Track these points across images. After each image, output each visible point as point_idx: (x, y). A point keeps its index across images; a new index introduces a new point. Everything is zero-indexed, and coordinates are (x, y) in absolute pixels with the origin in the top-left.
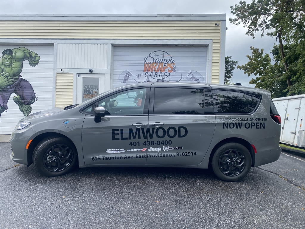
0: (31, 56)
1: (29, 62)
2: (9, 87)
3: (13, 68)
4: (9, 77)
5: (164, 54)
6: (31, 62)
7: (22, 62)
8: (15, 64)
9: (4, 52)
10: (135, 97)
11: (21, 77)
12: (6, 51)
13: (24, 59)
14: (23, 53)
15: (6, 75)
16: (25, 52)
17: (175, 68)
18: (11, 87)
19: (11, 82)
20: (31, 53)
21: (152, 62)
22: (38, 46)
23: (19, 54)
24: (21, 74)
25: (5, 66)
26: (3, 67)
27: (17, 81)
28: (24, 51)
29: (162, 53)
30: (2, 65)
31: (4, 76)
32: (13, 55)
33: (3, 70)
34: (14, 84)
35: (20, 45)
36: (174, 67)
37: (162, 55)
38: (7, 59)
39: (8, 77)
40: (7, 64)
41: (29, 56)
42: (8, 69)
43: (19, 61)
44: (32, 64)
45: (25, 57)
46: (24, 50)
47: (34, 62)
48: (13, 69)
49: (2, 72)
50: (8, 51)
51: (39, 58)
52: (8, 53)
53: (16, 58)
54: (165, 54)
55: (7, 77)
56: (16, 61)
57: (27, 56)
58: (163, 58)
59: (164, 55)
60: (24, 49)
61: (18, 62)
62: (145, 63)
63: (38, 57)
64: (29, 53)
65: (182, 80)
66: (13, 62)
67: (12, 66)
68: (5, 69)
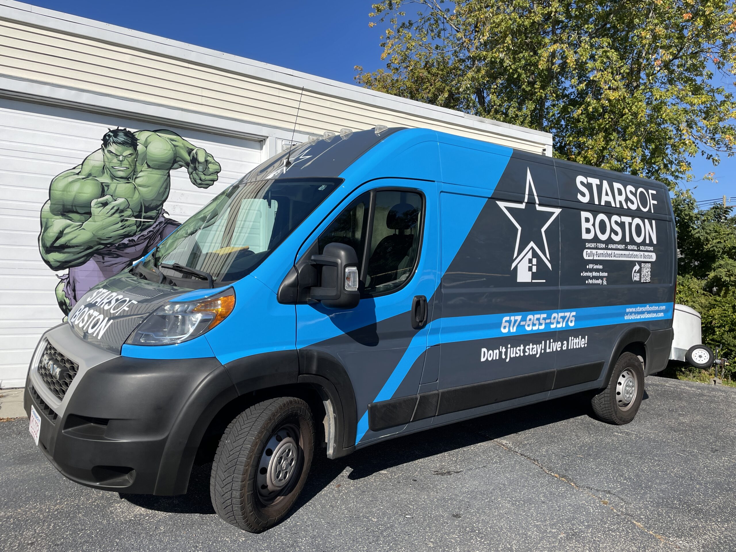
0: (195, 160)
1: (190, 174)
2: (126, 241)
3: (140, 186)
4: (129, 212)
6: (195, 176)
7: (169, 173)
8: (147, 177)
9: (109, 136)
11: (166, 215)
12: (116, 133)
13: (176, 165)
14: (169, 148)
15: (117, 205)
16: (175, 146)
18: (133, 240)
19: (135, 227)
20: (194, 151)
22: (215, 134)
23: (158, 149)
24: (166, 206)
25: (113, 177)
26: (105, 179)
27: (154, 226)
28: (174, 143)
30: (103, 173)
31: (109, 207)
32: (140, 147)
33: (106, 188)
34: (145, 233)
38: (121, 158)
39: (122, 211)
40: (121, 174)
41: (188, 158)
42: (122, 188)
43: (159, 168)
44: (199, 181)
45: (178, 159)
46: (172, 140)
47: (203, 177)
48: (140, 188)
49: (103, 194)
50: (121, 134)
51: (218, 167)
52: (121, 139)
53: (147, 157)
55: (120, 211)
56: (149, 167)
57: (184, 160)
60: (174, 136)
61: (155, 171)
63: (213, 163)
64: (190, 151)
66: (139, 168)
67: (138, 180)
68: (112, 187)
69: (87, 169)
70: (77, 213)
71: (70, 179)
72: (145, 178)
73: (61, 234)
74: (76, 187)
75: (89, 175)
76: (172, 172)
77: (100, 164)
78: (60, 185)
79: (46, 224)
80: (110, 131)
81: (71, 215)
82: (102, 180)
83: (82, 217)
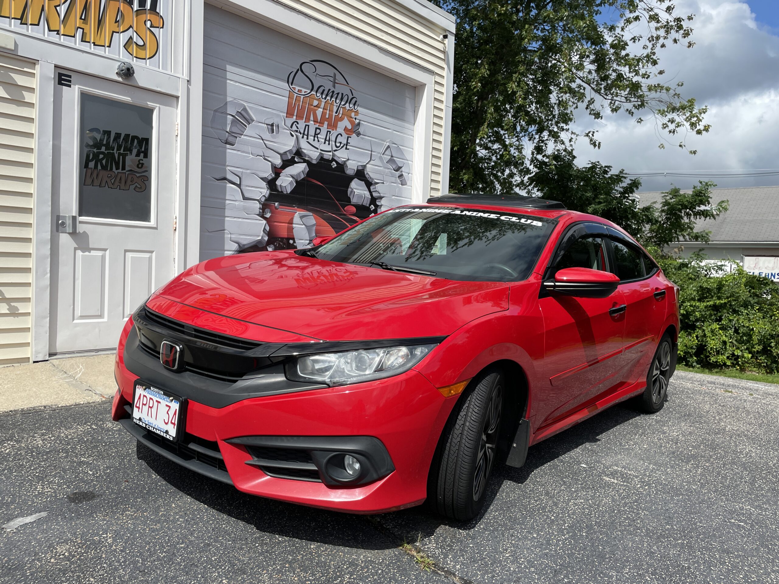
5: (335, 75)
10: (263, 199)
17: (359, 124)
21: (309, 91)
29: (331, 71)
36: (357, 121)
37: (332, 79)
54: (339, 77)
58: (334, 87)
59: (335, 79)
62: (291, 92)
65: (372, 162)
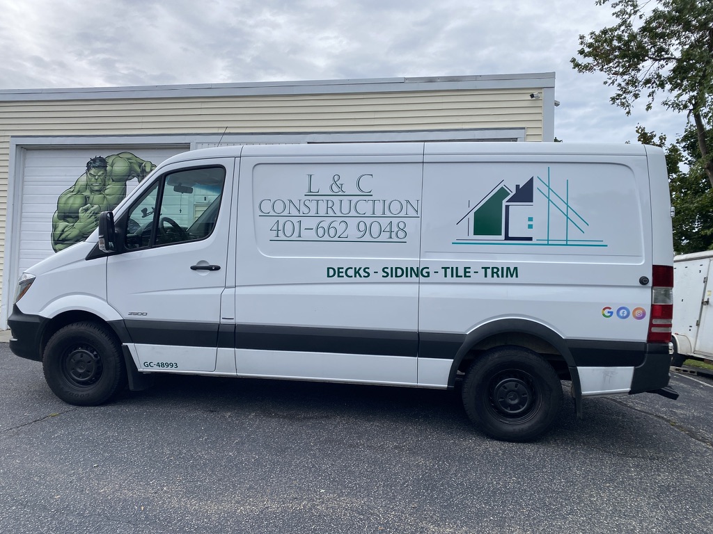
0: (144, 171)
1: (139, 181)
3: (107, 195)
7: (125, 183)
8: (112, 188)
9: (91, 163)
12: (94, 160)
13: (130, 177)
14: (127, 165)
15: (94, 210)
16: (131, 163)
20: (143, 165)
22: (158, 149)
23: (120, 167)
25: (92, 191)
26: (87, 193)
28: (130, 161)
30: (86, 189)
31: (89, 212)
32: (108, 168)
33: (88, 199)
35: (122, 149)
38: (97, 177)
39: (97, 213)
40: (96, 188)
41: (139, 170)
42: (97, 198)
43: (119, 181)
45: (132, 172)
46: (129, 159)
48: (107, 197)
49: (86, 204)
50: (98, 160)
52: (97, 164)
53: (113, 174)
55: (95, 213)
56: (113, 181)
57: (135, 171)
60: (130, 156)
61: (117, 183)
64: (140, 165)
66: (107, 183)
67: (107, 192)
68: (91, 198)
69: (77, 187)
70: (71, 217)
71: (69, 195)
72: (111, 189)
73: (63, 231)
74: (71, 201)
75: (79, 191)
76: (127, 182)
77: (84, 183)
78: (63, 200)
79: (56, 225)
80: (91, 160)
81: (68, 219)
82: (85, 194)
83: (74, 220)
